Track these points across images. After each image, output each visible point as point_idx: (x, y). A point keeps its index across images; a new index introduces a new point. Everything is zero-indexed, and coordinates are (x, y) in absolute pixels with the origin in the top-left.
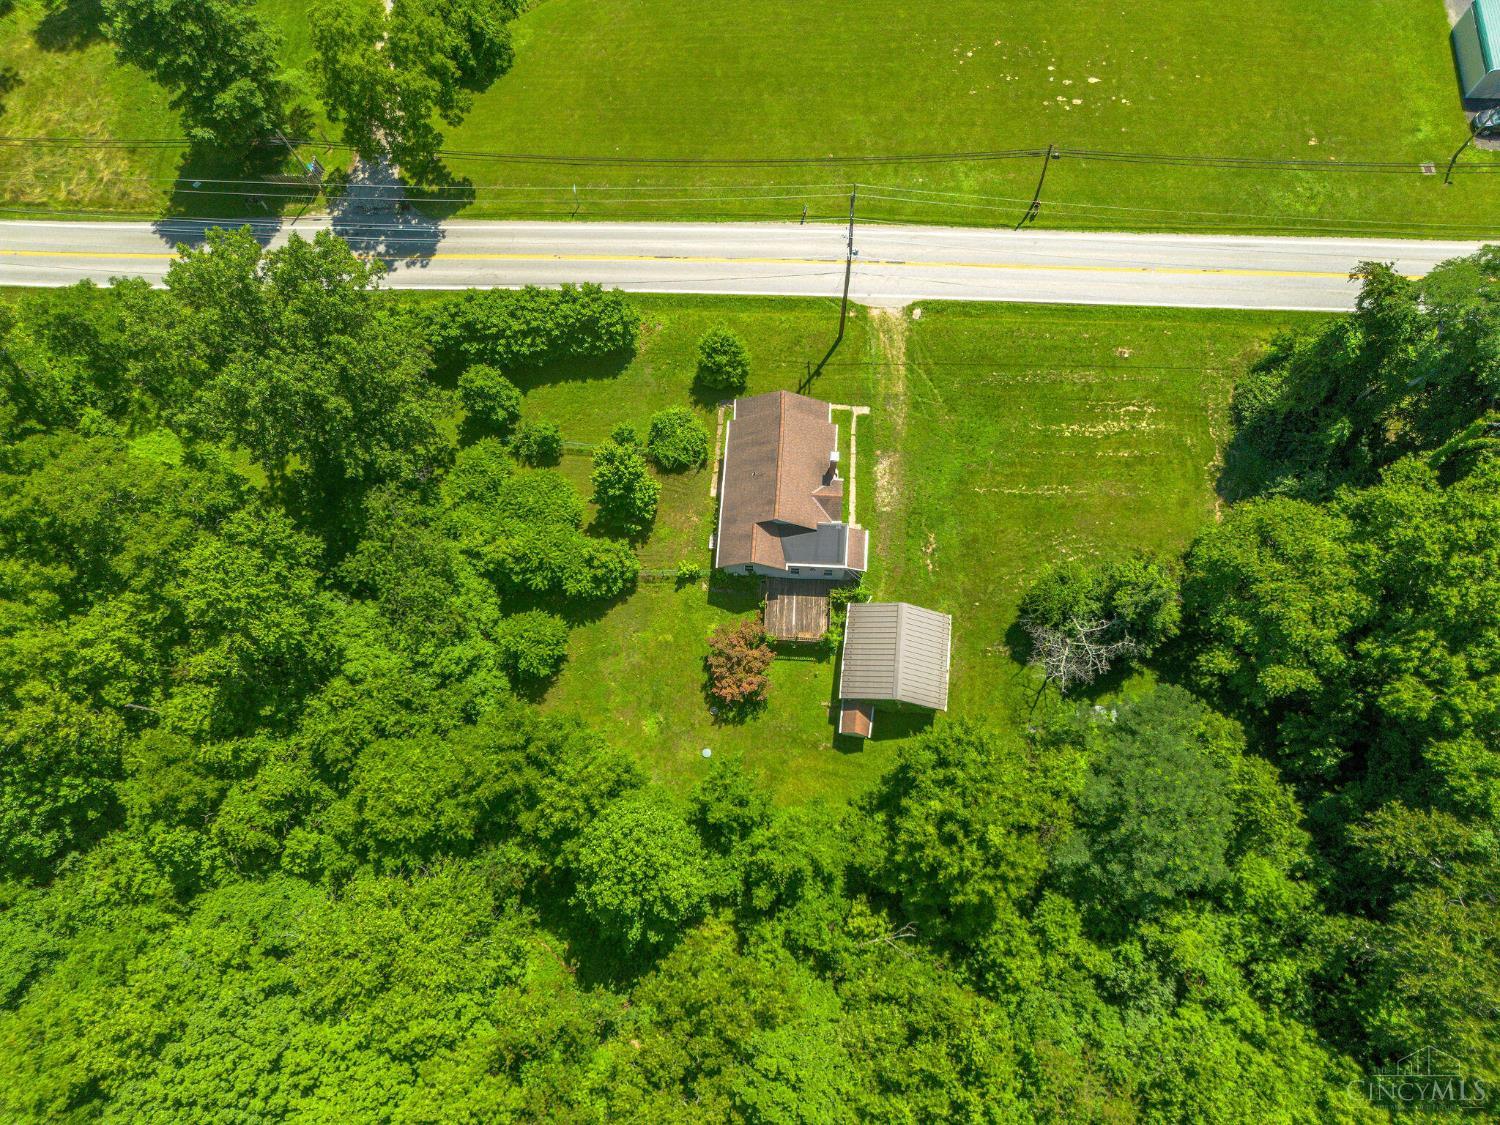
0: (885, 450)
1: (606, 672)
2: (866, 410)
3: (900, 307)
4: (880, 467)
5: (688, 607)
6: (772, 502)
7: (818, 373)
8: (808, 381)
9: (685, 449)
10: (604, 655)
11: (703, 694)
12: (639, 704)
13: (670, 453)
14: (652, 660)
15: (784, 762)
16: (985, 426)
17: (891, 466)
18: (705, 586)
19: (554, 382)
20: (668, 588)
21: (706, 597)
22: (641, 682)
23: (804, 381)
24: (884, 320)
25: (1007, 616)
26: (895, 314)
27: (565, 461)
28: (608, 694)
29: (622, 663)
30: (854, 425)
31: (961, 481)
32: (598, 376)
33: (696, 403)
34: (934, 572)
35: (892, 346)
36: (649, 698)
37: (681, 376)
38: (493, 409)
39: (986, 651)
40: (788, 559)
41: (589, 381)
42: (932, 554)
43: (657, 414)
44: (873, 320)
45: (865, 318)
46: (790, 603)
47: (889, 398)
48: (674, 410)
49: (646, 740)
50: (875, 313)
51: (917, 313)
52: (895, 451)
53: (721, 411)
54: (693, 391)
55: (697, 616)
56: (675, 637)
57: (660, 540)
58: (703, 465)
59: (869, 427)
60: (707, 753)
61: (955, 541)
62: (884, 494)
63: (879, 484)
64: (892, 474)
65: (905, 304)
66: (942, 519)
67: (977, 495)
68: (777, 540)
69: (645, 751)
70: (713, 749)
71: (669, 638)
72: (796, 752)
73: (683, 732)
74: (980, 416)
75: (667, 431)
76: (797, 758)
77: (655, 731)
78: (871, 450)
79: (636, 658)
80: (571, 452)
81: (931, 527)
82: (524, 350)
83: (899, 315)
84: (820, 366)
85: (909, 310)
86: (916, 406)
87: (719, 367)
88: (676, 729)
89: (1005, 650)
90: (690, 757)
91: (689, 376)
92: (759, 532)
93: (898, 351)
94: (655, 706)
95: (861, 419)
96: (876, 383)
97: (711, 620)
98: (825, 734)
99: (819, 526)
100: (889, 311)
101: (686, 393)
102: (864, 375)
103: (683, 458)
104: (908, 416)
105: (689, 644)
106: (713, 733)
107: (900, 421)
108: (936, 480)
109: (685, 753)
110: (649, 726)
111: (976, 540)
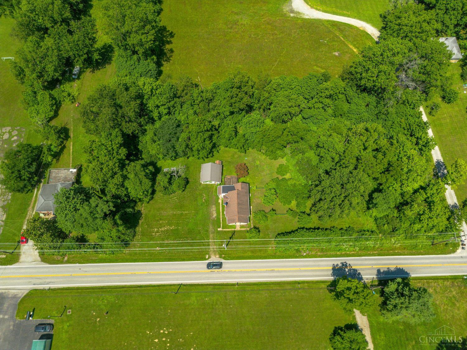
0: (214, 220)
1: (268, 171)
2: (219, 229)
5: (254, 183)
6: (238, 194)
7: (230, 238)
8: (233, 235)
10: (269, 174)
11: (248, 168)
12: (260, 166)
14: (259, 174)
15: (232, 158)
16: (192, 227)
17: (213, 216)
22: (261, 170)
24: (215, 255)
28: (267, 167)
29: (265, 173)
31: (197, 213)
34: (203, 194)
40: (234, 186)
42: (204, 197)
44: (218, 255)
46: (232, 183)
47: (213, 233)
49: (258, 160)
51: (207, 257)
52: (212, 220)
53: (252, 227)
55: (251, 181)
59: (218, 225)
60: (246, 159)
61: (199, 200)
62: (214, 209)
63: (215, 212)
64: (212, 214)
66: (201, 205)
67: (194, 211)
68: (236, 189)
69: (258, 158)
71: (256, 177)
73: (251, 162)
74: (193, 229)
76: (229, 159)
77: (256, 162)
78: (217, 220)
79: (262, 174)
81: (204, 203)
83: (212, 256)
86: (207, 231)
88: (253, 163)
89: (190, 180)
92: (240, 189)
94: (257, 166)
95: (220, 227)
96: (217, 235)
98: (224, 163)
99: (227, 193)
100: (214, 257)
104: (209, 228)
105: (252, 176)
106: (245, 162)
107: (211, 227)
108: (202, 213)
109: (250, 159)
110: (258, 163)
111: (195, 201)
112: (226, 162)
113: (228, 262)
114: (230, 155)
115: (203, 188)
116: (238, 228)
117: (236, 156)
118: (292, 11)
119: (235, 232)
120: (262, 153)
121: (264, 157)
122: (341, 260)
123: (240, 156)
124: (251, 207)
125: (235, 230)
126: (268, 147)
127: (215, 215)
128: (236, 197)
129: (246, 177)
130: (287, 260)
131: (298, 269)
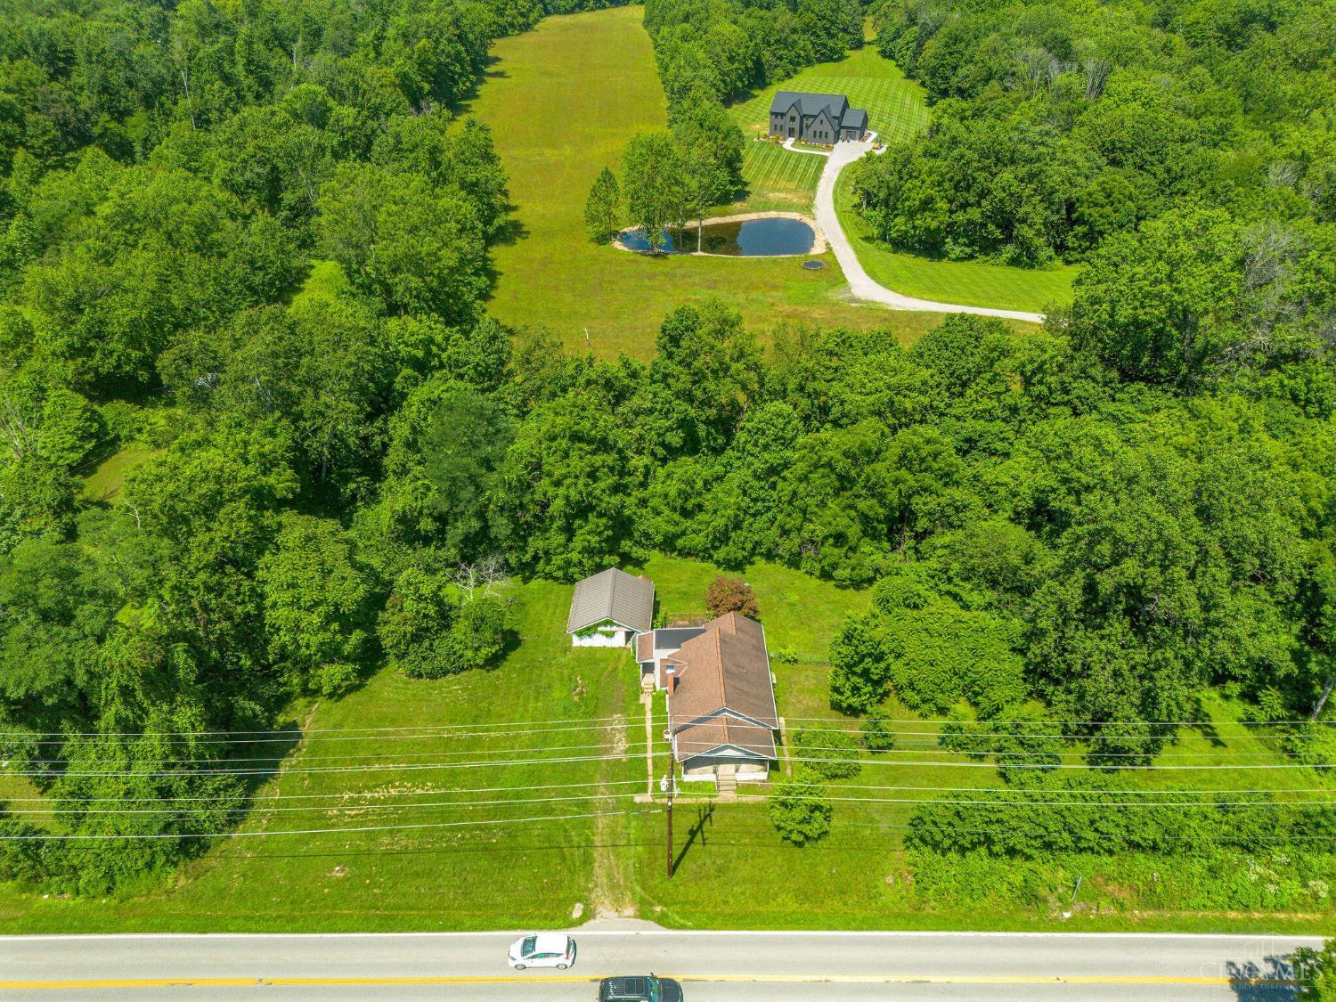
2: (638, 799)
3: (598, 920)
7: (693, 833)
8: (702, 823)
23: (708, 821)
24: (618, 904)
26: (606, 912)
29: (825, 623)
35: (610, 868)
44: (633, 902)
45: (642, 902)
50: (630, 911)
51: (577, 912)
62: (618, 726)
63: (623, 734)
64: (611, 742)
65: (592, 922)
81: (576, 705)
83: (600, 908)
84: (691, 842)
85: (588, 915)
93: (602, 862)
94: (792, 606)
95: (643, 791)
100: (613, 914)
102: (641, 833)
108: (567, 738)
109: (762, 586)
110: (793, 597)
112: (669, 593)
113: (683, 941)
114: (685, 576)
115: (578, 660)
116: (727, 797)
118: (854, 300)
119: (712, 808)
122: (1268, 945)
125: (714, 800)
127: (621, 747)
128: (715, 650)
130: (984, 934)
131: (1051, 979)
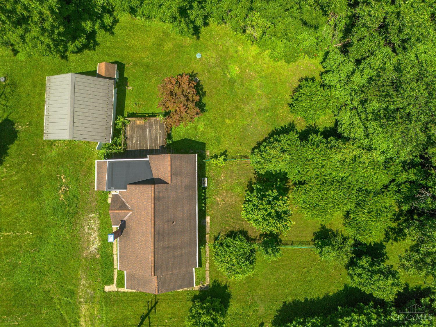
0: (93, 258)
1: (264, 99)
2: (107, 288)
4: (96, 246)
5: (218, 140)
6: (157, 199)
7: (143, 318)
8: (150, 311)
9: (228, 247)
10: (267, 109)
11: (204, 90)
12: (242, 82)
13: (239, 243)
14: (237, 108)
15: (153, 54)
16: (24, 281)
17: (89, 247)
18: (208, 153)
19: (327, 297)
20: (231, 152)
21: (207, 146)
22: (242, 95)
23: (153, 310)
25: (15, 149)
27: (310, 237)
28: (261, 87)
29: (254, 105)
30: (115, 277)
31: (41, 238)
32: (296, 304)
33: (226, 287)
34: (60, 174)
36: (236, 85)
37: (238, 306)
38: (371, 265)
39: (29, 125)
40: (148, 163)
41: (303, 300)
42: (61, 186)
43: (251, 274)
46: (151, 143)
47: (90, 300)
48: (240, 277)
49: (235, 62)
52: (86, 259)
53: (208, 282)
54: (229, 296)
55: (212, 135)
56: (224, 122)
57: (240, 184)
58: (216, 239)
59: (104, 275)
60: (198, 56)
61: (46, 195)
62: (93, 226)
63: (97, 233)
64: (88, 241)
66: (55, 210)
67: (31, 229)
68: (155, 176)
69: (236, 55)
70: (196, 58)
71: (227, 121)
72: (147, 61)
73: (214, 67)
74: (28, 289)
75: (242, 259)
76: (146, 57)
77: (231, 67)
78: (102, 258)
79: (247, 108)
80: (307, 243)
81: (62, 204)
82: (356, 316)
86: (72, 294)
87: (208, 313)
88: (219, 70)
89: (18, 127)
90: (208, 53)
91: (233, 307)
92: (167, 178)
94: (232, 81)
95: (110, 282)
96: (101, 310)
97: (203, 133)
98: (130, 72)
99: (126, 188)
101: (234, 294)
102: (109, 316)
103: (229, 240)
104: (77, 286)
105: (215, 118)
106: (196, 68)
107: (83, 282)
108: (58, 238)
109: (211, 56)
110: (235, 70)
111: (32, 197)
112: (135, 65)
114: (150, 41)
115: (61, 154)
117: (168, 46)
120: (250, 37)
121: (254, 50)
123: (179, 48)
124: (208, 219)
126: (272, 20)
127: (96, 245)
128: (150, 210)
129: (196, 119)
